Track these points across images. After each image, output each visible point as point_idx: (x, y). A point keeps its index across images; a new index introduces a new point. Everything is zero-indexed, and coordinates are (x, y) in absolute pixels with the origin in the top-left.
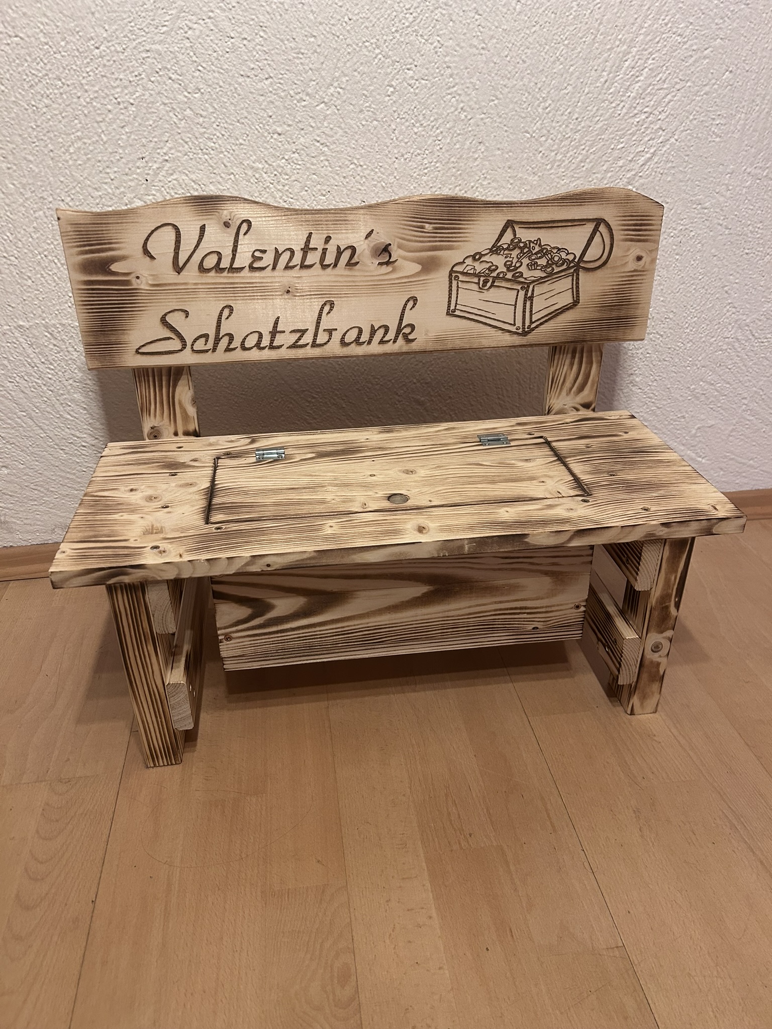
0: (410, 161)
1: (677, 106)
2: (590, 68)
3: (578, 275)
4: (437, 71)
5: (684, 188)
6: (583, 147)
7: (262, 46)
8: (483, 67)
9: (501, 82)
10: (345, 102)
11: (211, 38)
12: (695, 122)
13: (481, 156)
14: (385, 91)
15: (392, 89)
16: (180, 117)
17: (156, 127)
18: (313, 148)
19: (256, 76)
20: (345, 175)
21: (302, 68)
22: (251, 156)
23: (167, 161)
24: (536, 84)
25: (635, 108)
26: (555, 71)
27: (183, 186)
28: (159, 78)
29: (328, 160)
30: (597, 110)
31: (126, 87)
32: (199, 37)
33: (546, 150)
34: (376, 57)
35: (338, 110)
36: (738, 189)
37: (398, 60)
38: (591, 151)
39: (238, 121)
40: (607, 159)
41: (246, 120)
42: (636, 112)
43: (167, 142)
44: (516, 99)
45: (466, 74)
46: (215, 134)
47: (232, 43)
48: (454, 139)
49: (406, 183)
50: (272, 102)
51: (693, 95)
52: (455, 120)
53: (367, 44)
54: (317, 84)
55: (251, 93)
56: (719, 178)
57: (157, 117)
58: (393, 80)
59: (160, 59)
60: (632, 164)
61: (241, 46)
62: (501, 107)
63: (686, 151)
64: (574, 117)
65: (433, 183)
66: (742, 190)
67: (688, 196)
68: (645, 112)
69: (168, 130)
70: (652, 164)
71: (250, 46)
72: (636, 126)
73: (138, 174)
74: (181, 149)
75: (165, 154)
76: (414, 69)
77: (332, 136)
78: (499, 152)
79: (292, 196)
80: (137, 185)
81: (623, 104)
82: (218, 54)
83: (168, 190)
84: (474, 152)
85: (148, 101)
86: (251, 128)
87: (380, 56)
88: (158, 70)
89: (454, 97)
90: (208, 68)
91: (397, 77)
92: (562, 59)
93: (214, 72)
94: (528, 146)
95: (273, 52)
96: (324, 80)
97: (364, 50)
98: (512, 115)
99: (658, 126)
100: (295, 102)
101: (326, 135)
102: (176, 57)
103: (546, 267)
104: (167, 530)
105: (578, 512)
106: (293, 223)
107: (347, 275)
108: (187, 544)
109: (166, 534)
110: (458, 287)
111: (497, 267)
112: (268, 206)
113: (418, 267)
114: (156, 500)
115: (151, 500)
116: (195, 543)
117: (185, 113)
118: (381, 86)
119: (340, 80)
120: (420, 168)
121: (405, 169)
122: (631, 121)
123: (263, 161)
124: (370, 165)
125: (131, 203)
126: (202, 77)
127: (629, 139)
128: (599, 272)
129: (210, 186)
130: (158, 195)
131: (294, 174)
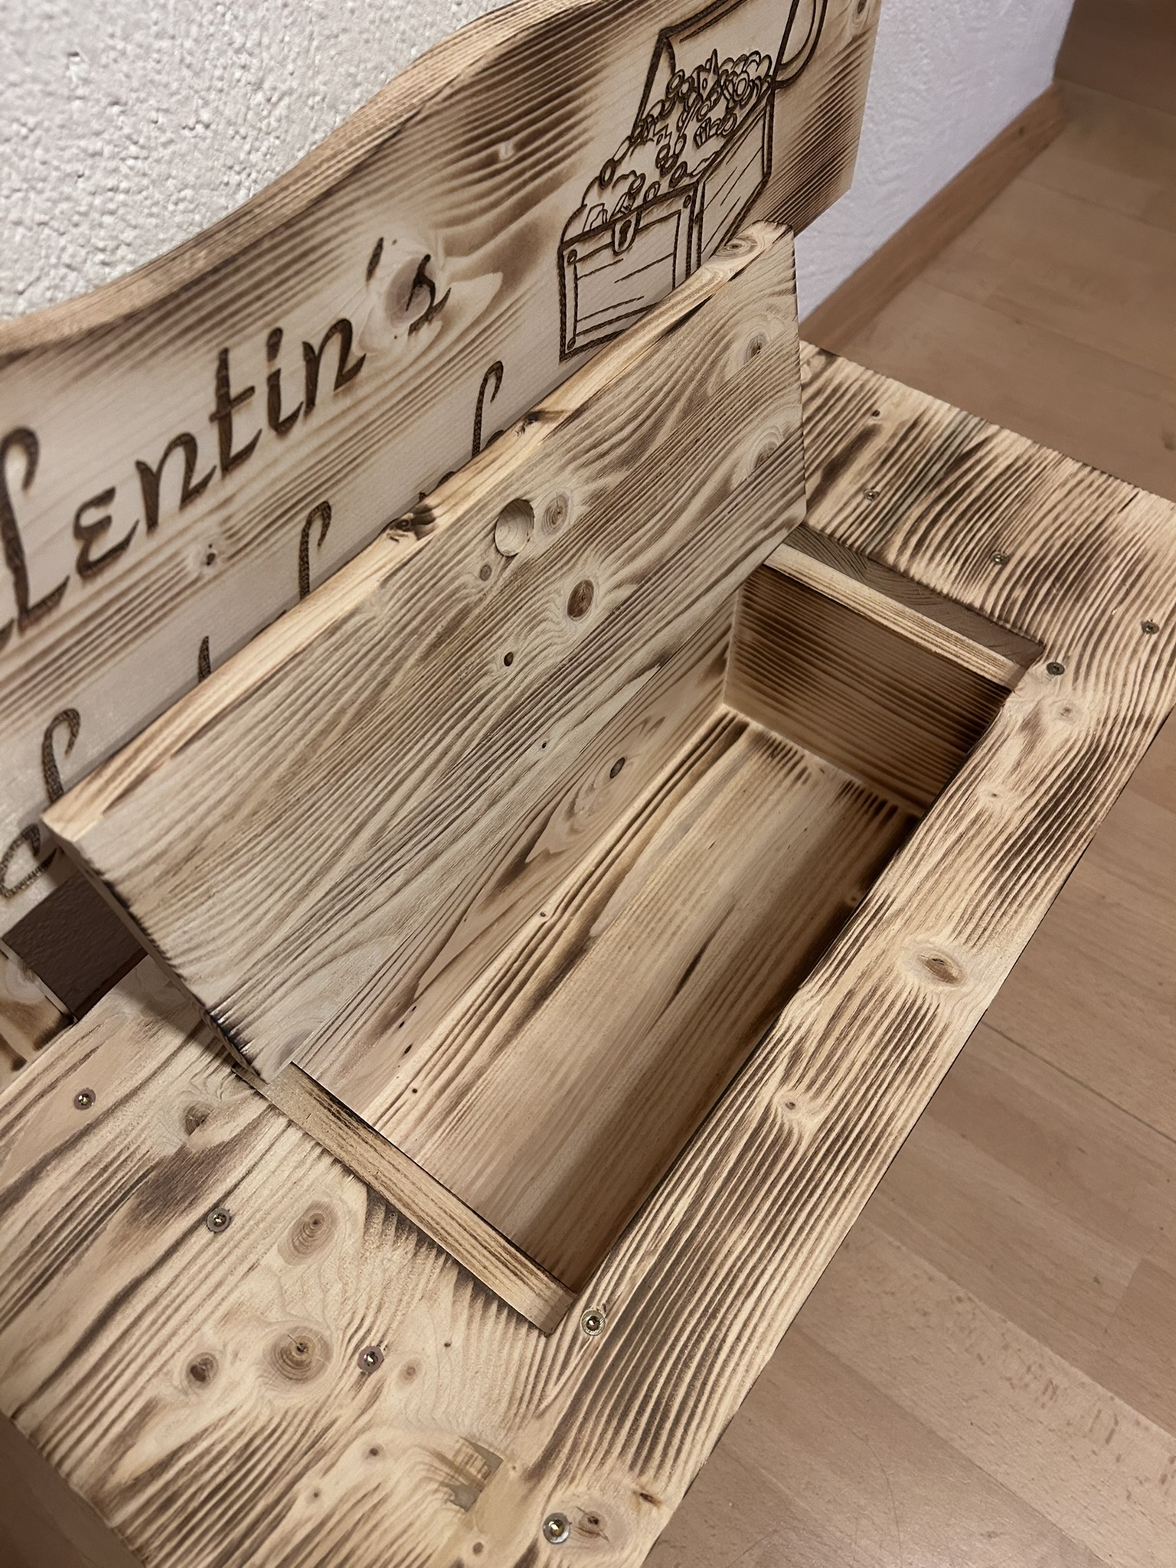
3: (772, 107)
103: (724, 120)
104: (493, 1441)
105: (1085, 710)
106: (164, 353)
107: (344, 413)
108: (605, 1445)
109: (512, 1457)
110: (576, 279)
111: (643, 177)
112: (66, 345)
113: (495, 280)
114: (315, 1355)
115: (299, 1365)
116: (614, 1423)
128: (803, 79)
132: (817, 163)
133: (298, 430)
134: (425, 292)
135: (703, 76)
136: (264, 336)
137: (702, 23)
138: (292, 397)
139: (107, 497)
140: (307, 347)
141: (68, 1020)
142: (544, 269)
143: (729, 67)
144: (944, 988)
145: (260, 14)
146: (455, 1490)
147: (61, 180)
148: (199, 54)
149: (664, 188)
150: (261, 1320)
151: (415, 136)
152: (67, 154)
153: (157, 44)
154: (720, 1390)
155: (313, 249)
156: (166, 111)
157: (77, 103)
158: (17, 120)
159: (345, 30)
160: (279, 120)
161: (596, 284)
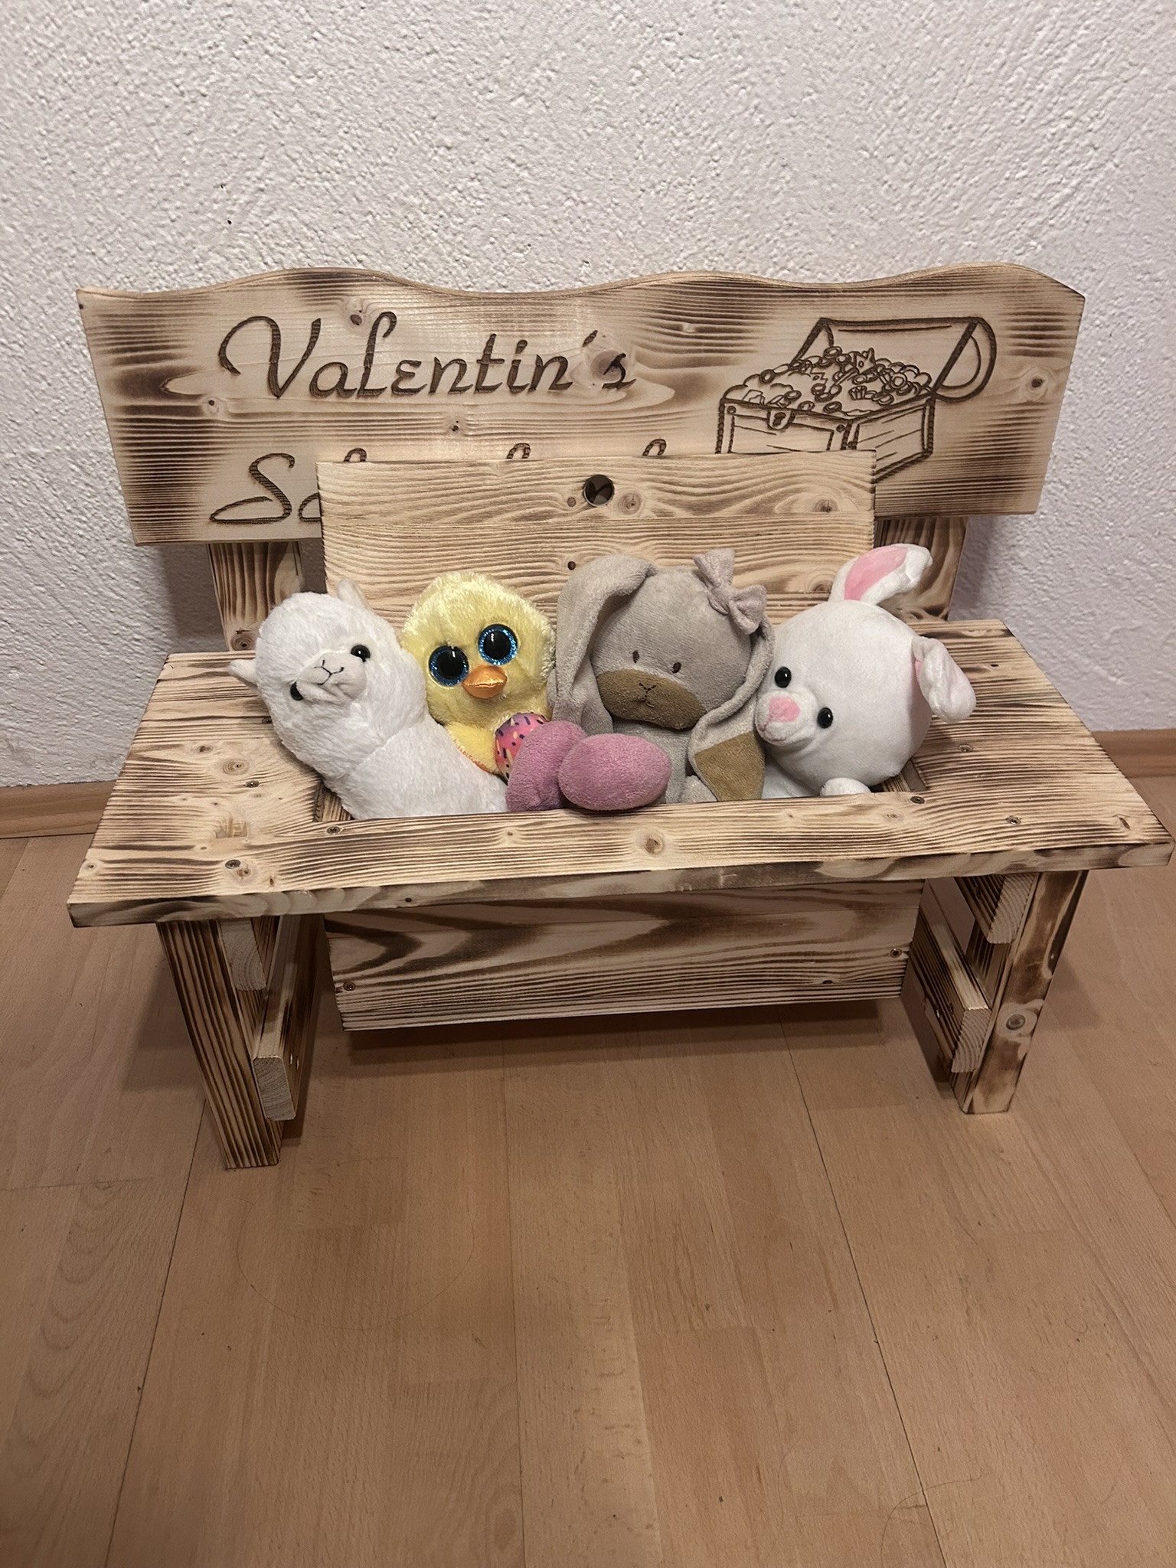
0: (665, 195)
1: (1121, 108)
2: (978, 41)
3: (933, 408)
4: (717, 42)
5: (1124, 245)
6: (958, 175)
8: (794, 37)
9: (825, 64)
10: (559, 93)
12: (1150, 136)
13: (785, 189)
14: (627, 76)
15: (638, 73)
16: (283, 117)
17: (244, 134)
18: (505, 171)
19: (411, 49)
20: (555, 218)
21: (487, 37)
22: (401, 184)
23: (262, 190)
24: (884, 67)
25: (1050, 110)
26: (917, 45)
27: (289, 233)
28: (247, 52)
29: (528, 193)
30: (986, 112)
31: (193, 67)
33: (894, 179)
34: (613, 19)
35: (547, 107)
37: (650, 23)
38: (972, 181)
39: (380, 125)
40: (996, 196)
41: (394, 124)
42: (1051, 116)
43: (262, 158)
44: (849, 93)
45: (765, 48)
46: (341, 148)
48: (740, 159)
49: (658, 233)
50: (438, 94)
51: (1150, 91)
54: (513, 62)
55: (402, 77)
57: (246, 116)
58: (641, 57)
59: (249, 19)
60: (1040, 203)
62: (822, 106)
63: (1131, 184)
64: (945, 125)
65: (702, 233)
67: (1129, 259)
68: (1067, 118)
69: (263, 139)
70: (1071, 205)
72: (1050, 141)
73: (215, 212)
74: (285, 171)
75: (259, 179)
76: (678, 38)
77: (537, 152)
78: (816, 182)
79: (468, 252)
80: (215, 229)
81: (1029, 103)
83: (264, 240)
84: (772, 182)
85: (230, 90)
86: (401, 137)
87: (620, 16)
88: (246, 38)
89: (744, 88)
90: (331, 36)
91: (649, 52)
92: (930, 25)
93: (340, 41)
94: (864, 171)
95: (439, 8)
96: (525, 57)
98: (841, 120)
99: (1087, 142)
100: (475, 93)
101: (527, 150)
102: (276, 16)
103: (880, 394)
104: (252, 830)
106: (464, 320)
107: (552, 405)
108: (283, 859)
109: (251, 838)
110: (733, 425)
111: (799, 394)
113: (669, 393)
114: (239, 770)
115: (232, 769)
116: (295, 857)
117: (292, 110)
118: (620, 68)
119: (552, 56)
120: (681, 207)
121: (656, 209)
122: (1043, 131)
123: (422, 194)
124: (598, 201)
125: (204, 259)
126: (319, 50)
127: (1036, 163)
128: (968, 405)
129: (334, 233)
130: (248, 246)
131: (472, 215)
132: (989, 472)
133: (523, 396)
134: (617, 373)
135: (859, 359)
136: (517, 340)
137: (860, 328)
138: (524, 377)
139: (417, 364)
140: (539, 359)
142: (707, 407)
143: (886, 364)
144: (644, 851)
146: (222, 830)
151: (628, 294)
155: (555, 316)
161: (751, 437)
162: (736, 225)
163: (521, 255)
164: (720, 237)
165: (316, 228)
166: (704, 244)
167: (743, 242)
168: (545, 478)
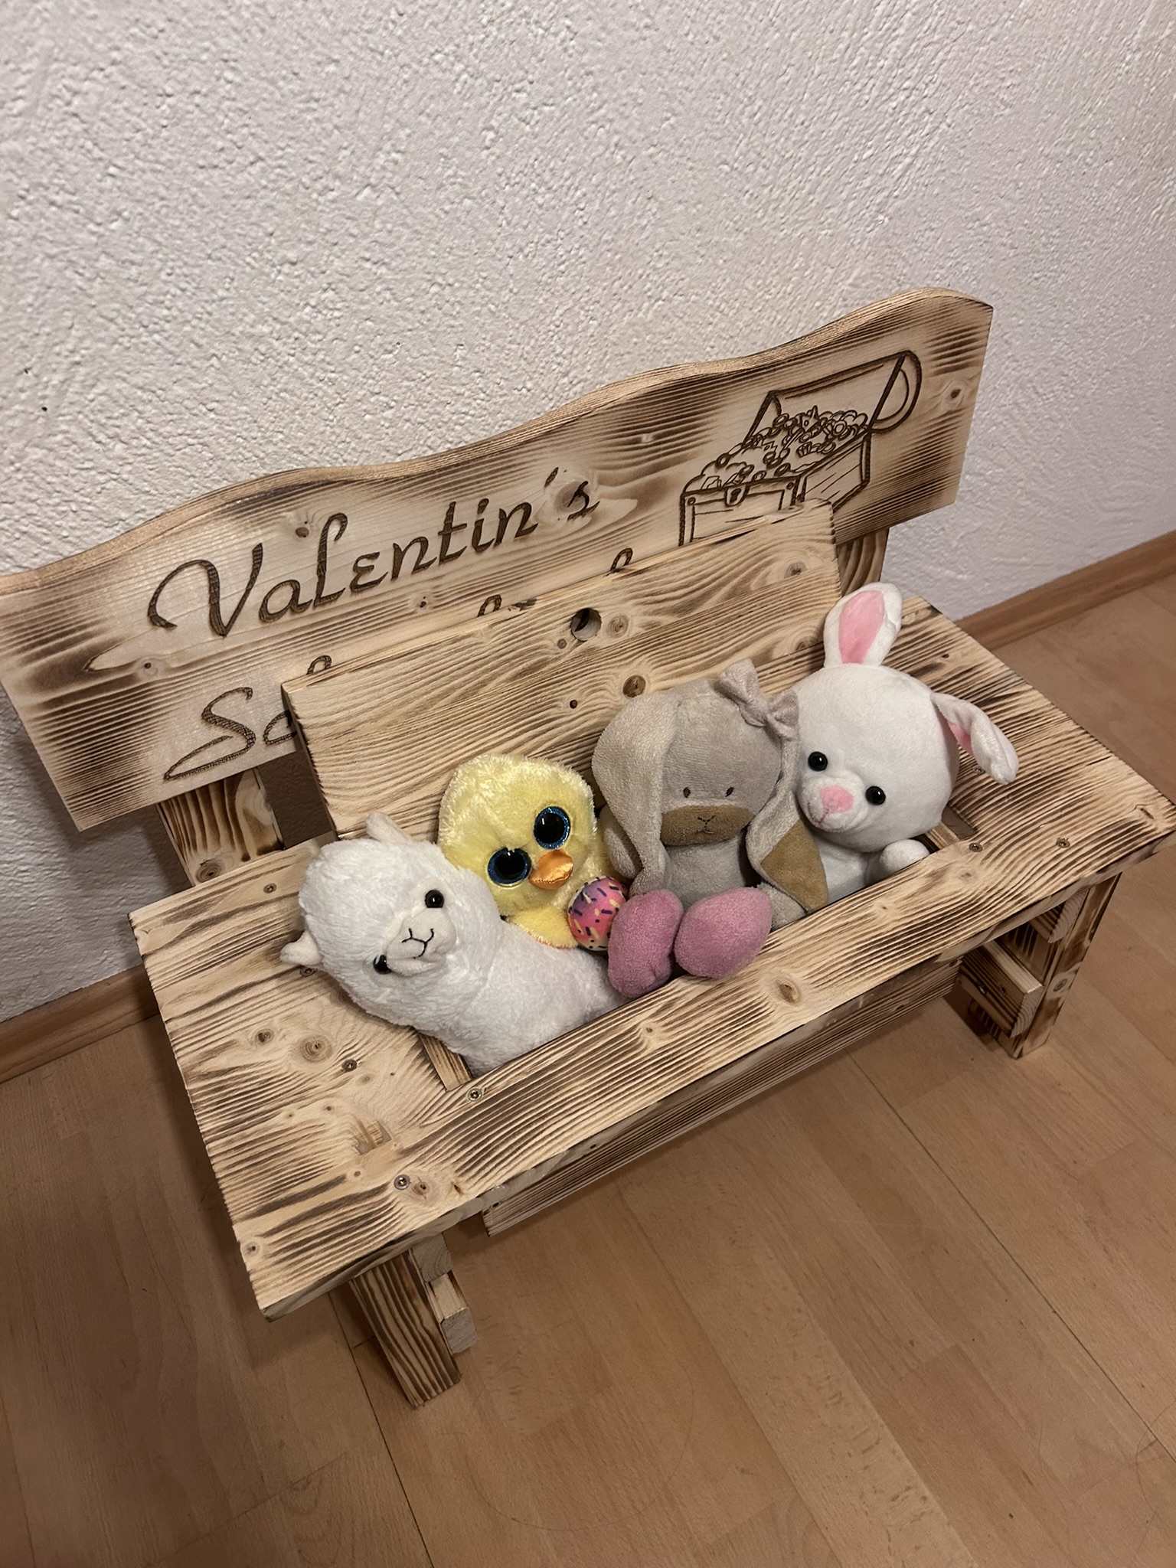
0: (534, 257)
1: (952, 68)
2: (823, 29)
3: (869, 442)
4: (570, 83)
5: (956, 200)
6: (811, 169)
7: (234, 99)
8: (648, 62)
9: (680, 83)
10: (408, 176)
11: (125, 104)
12: (976, 90)
13: (653, 221)
14: (481, 139)
15: (491, 135)
16: (87, 275)
17: (42, 305)
18: (360, 273)
19: (231, 162)
20: (422, 308)
21: (318, 129)
22: (245, 315)
23: (78, 363)
24: (738, 75)
25: (890, 85)
26: (767, 45)
27: (121, 402)
28: (28, 208)
29: (389, 289)
32: (98, 108)
33: (755, 187)
34: (457, 80)
35: (397, 194)
36: (1030, 184)
37: (498, 77)
38: (823, 173)
39: (209, 257)
40: (846, 180)
41: (225, 251)
42: (891, 91)
43: (71, 328)
44: (706, 109)
45: (620, 81)
46: (168, 292)
47: (170, 106)
48: (606, 201)
49: (531, 296)
50: (271, 207)
51: (976, 45)
52: (605, 169)
53: (438, 57)
54: (353, 152)
55: (225, 197)
56: (1006, 173)
57: (41, 285)
58: (491, 117)
59: (22, 169)
60: (885, 178)
61: (191, 108)
62: (681, 129)
64: (798, 122)
65: (575, 286)
66: (1035, 184)
67: (962, 211)
68: (905, 89)
69: (68, 306)
70: (912, 173)
71: (209, 105)
72: (891, 115)
73: (23, 402)
74: (103, 334)
75: (72, 352)
76: (529, 88)
77: (393, 245)
78: (681, 207)
79: (332, 368)
80: (27, 422)
81: (872, 82)
82: (146, 135)
83: (92, 417)
84: (639, 217)
85: (14, 259)
86: (236, 264)
87: (465, 76)
88: (22, 193)
89: (602, 126)
90: (130, 168)
91: (500, 109)
92: (778, 22)
93: (144, 171)
94: (727, 186)
95: (257, 109)
96: (365, 144)
97: (434, 70)
98: (700, 139)
99: (923, 108)
100: (315, 196)
101: (382, 244)
102: (56, 159)
103: (824, 445)
104: (393, 1128)
105: (981, 879)
106: (420, 497)
107: (519, 551)
108: (449, 1155)
109: (397, 1140)
110: (694, 514)
111: (752, 467)
112: (372, 482)
113: (632, 504)
114: (323, 1053)
115: (313, 1053)
116: (459, 1147)
117: (98, 265)
118: (471, 133)
119: (395, 137)
120: (551, 264)
121: (526, 273)
122: (885, 107)
123: (270, 319)
124: (465, 279)
125: (20, 458)
126: (119, 188)
127: (880, 140)
128: (900, 430)
129: (175, 387)
130: (73, 429)
131: (331, 328)
132: (917, 482)
133: (489, 552)
134: (581, 501)
135: (804, 419)
136: (478, 500)
137: (805, 391)
138: (488, 534)
139: (374, 556)
140: (502, 512)
141: (280, 846)
142: (672, 502)
143: (828, 416)
144: (784, 1003)
145: (575, 338)
146: (360, 1143)
147: (437, 404)
148: (533, 354)
149: (770, 474)
150: (304, 1025)
151: (588, 423)
152: (444, 392)
153: (508, 346)
154: (526, 1155)
155: (514, 465)
156: (506, 379)
157: (456, 368)
158: (421, 371)
159: (629, 353)
160: (575, 394)
161: (711, 521)
162: (608, 268)
163: (391, 355)
164: (593, 285)
165: (154, 388)
166: (578, 296)
167: (617, 284)
168: (532, 630)
